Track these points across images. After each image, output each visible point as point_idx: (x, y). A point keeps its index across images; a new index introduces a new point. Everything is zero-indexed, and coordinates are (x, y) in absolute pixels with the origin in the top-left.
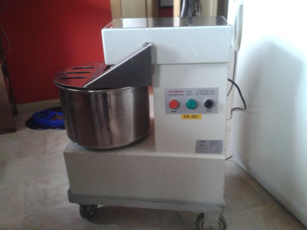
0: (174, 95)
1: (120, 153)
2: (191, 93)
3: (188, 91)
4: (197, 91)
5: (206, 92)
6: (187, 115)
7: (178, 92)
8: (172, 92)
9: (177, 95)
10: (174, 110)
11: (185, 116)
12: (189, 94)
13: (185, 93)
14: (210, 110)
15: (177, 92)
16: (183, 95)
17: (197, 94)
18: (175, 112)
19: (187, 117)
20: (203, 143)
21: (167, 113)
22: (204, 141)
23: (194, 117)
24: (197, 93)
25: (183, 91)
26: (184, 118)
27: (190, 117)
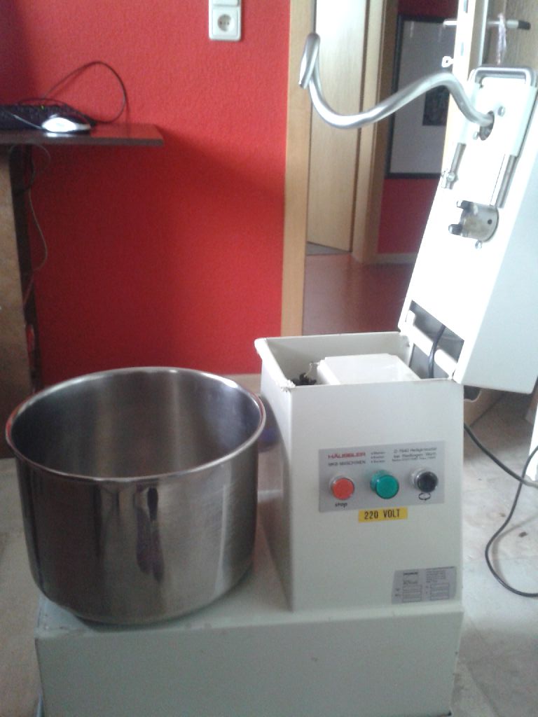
0: (342, 464)
1: (198, 625)
2: (382, 457)
3: (376, 453)
4: (396, 451)
5: (418, 453)
6: (373, 510)
7: (352, 455)
8: (337, 456)
9: (348, 463)
10: (341, 502)
11: (367, 513)
12: (377, 460)
13: (368, 458)
14: (426, 495)
15: (349, 455)
16: (364, 462)
17: (396, 459)
18: (345, 505)
19: (373, 516)
20: (411, 578)
21: (321, 509)
22: (415, 573)
23: (389, 514)
24: (395, 457)
25: (363, 454)
26: (366, 518)
27: (381, 515)
